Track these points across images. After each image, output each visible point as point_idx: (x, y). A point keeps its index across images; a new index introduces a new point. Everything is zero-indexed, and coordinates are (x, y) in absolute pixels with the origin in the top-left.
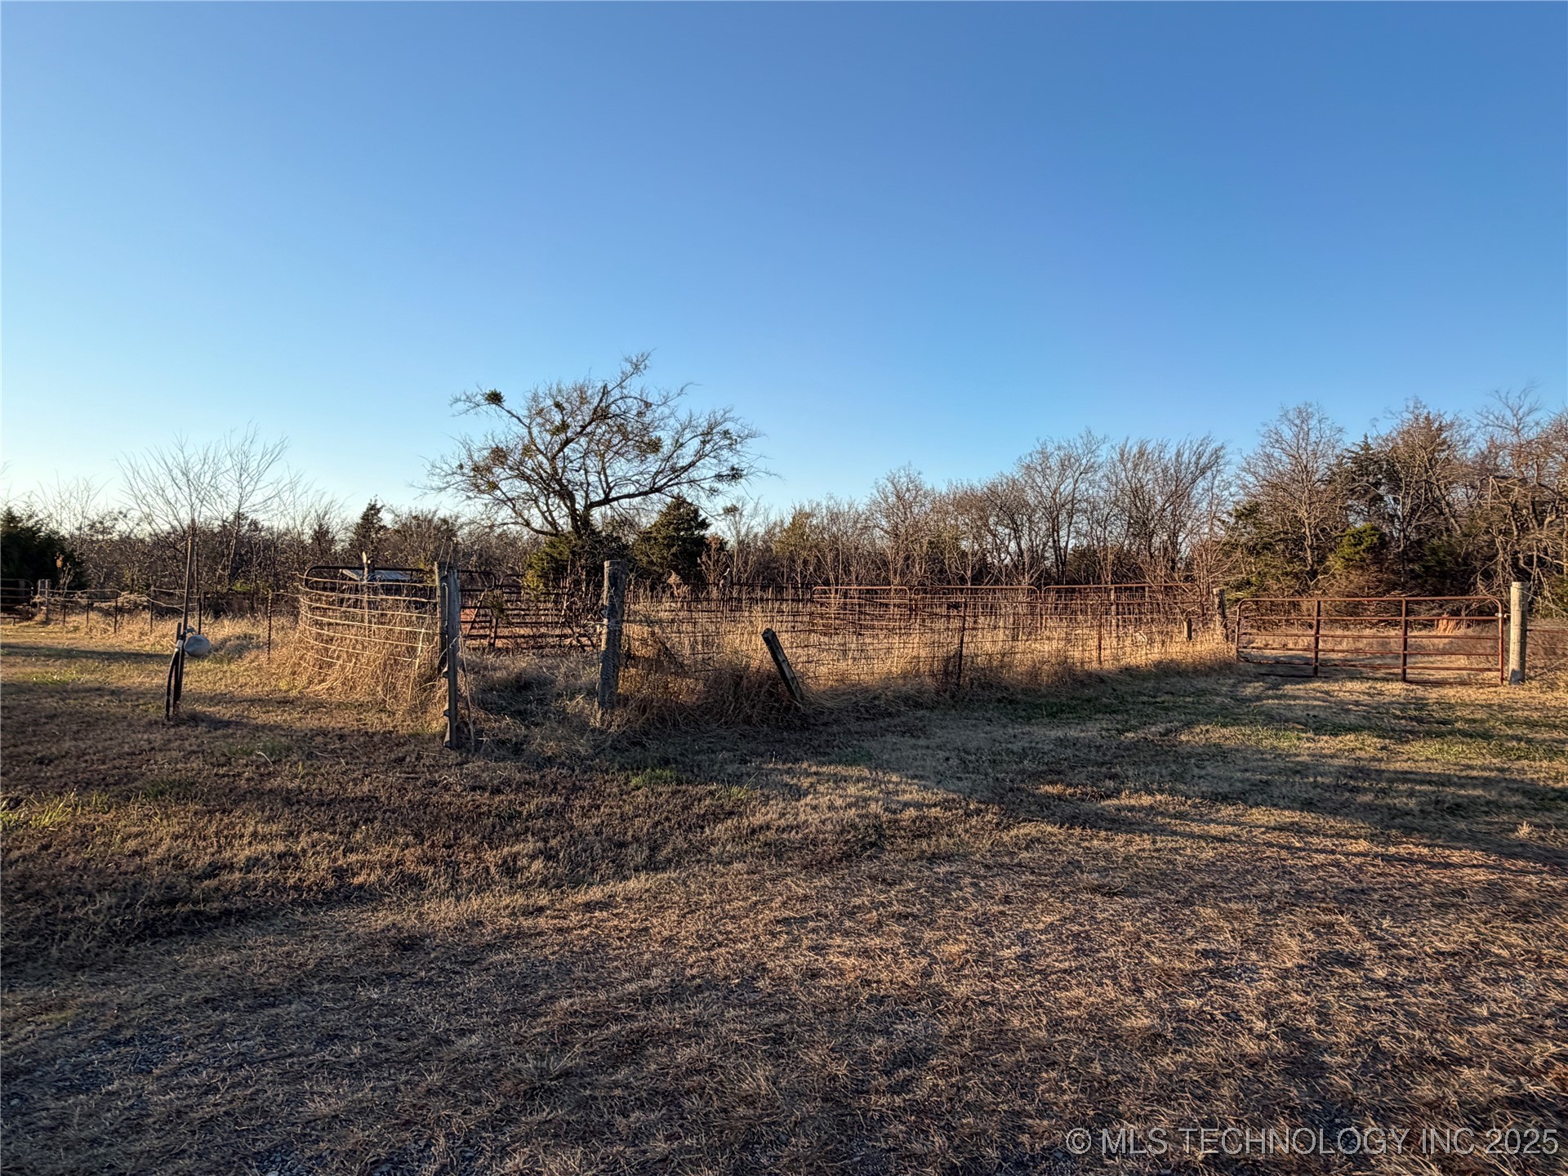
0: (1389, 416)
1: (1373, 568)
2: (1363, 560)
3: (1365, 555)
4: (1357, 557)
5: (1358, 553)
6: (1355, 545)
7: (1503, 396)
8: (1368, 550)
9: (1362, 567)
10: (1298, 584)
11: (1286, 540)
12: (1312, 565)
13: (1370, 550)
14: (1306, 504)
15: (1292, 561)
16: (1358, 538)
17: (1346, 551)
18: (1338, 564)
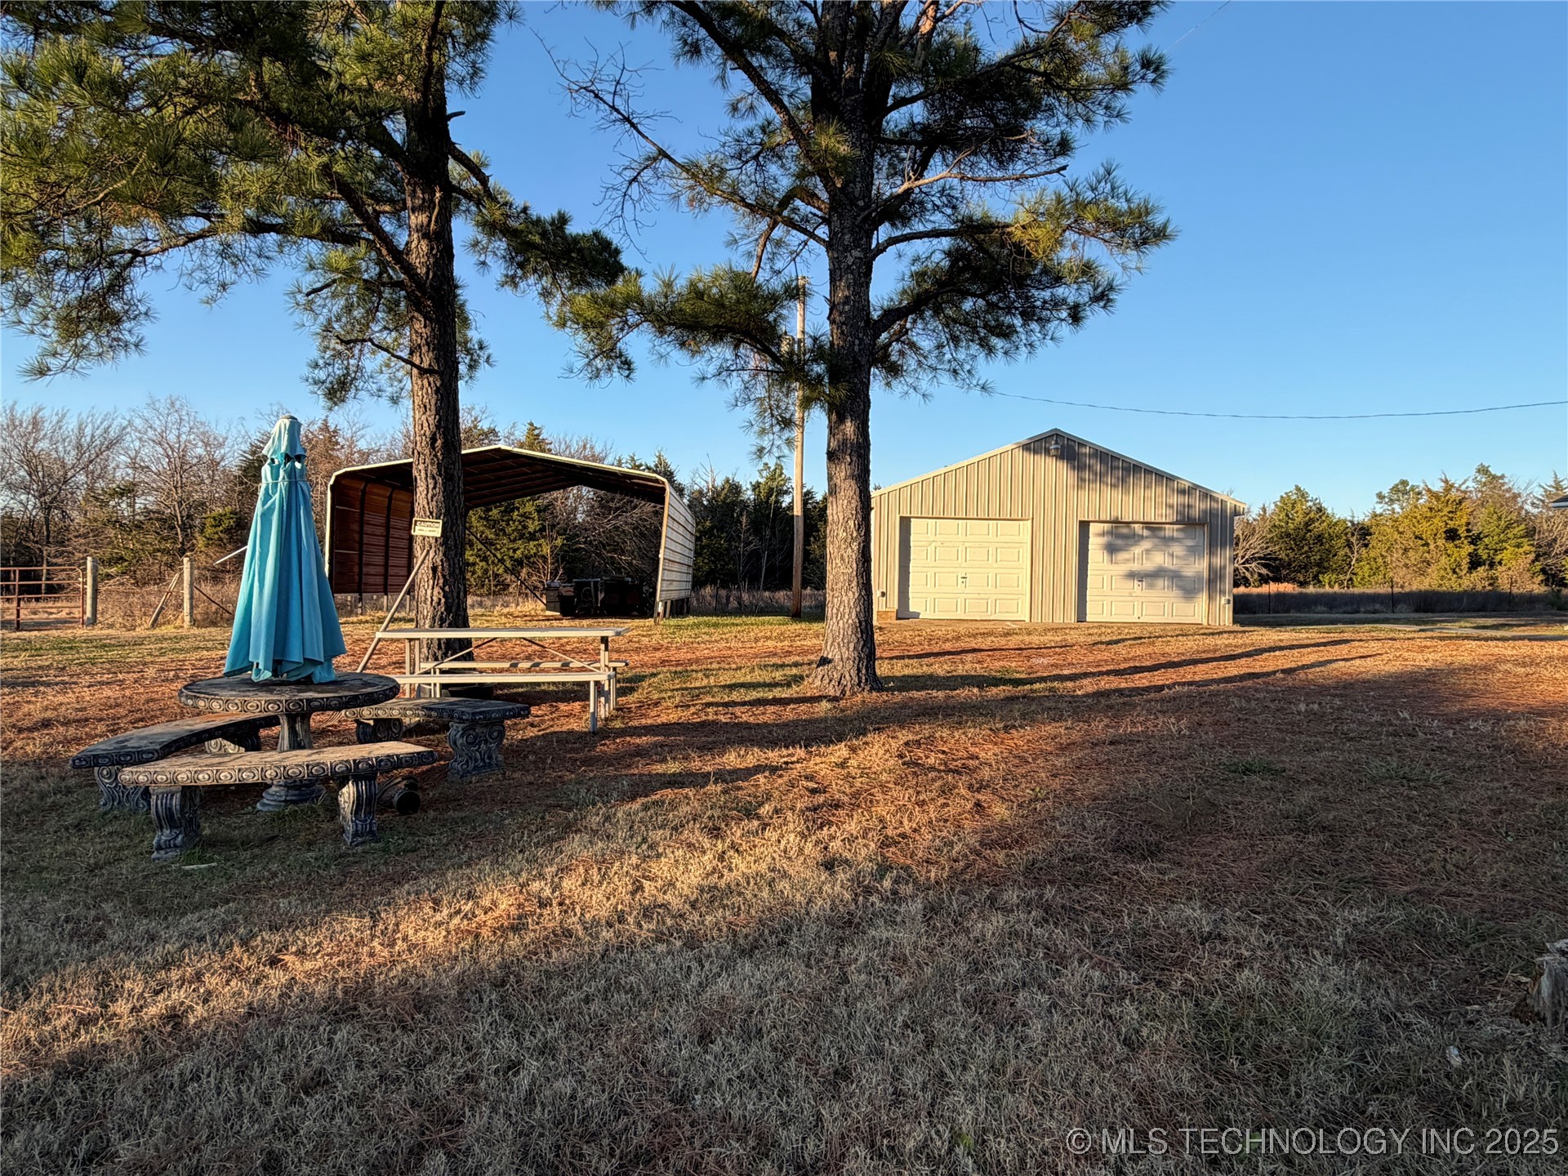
2: (220, 539)
3: (222, 535)
4: (216, 536)
5: (217, 533)
6: (215, 526)
8: (225, 531)
10: (170, 560)
11: (158, 519)
12: (182, 543)
13: (227, 531)
14: (176, 487)
15: (165, 539)
16: (218, 520)
17: (209, 531)
18: (200, 542)
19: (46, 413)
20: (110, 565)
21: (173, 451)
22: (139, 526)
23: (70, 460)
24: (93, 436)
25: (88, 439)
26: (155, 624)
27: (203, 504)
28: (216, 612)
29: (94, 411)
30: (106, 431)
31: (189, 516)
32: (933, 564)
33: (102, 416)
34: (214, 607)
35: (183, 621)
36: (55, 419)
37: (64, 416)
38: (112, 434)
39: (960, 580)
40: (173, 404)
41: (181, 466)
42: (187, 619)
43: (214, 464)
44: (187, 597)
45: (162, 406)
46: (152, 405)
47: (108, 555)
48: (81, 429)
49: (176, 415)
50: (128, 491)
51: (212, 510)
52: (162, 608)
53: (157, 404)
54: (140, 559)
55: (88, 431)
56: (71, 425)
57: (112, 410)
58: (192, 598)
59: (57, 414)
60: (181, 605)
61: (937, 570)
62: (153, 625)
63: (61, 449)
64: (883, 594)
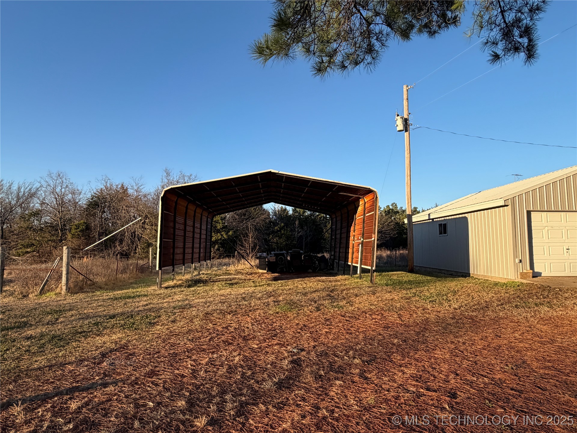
0: (97, 181)
1: (82, 238)
2: (78, 235)
3: (79, 233)
4: (77, 233)
5: (77, 232)
6: (76, 229)
7: (134, 179)
8: (80, 231)
9: (79, 237)
10: (55, 245)
11: (50, 226)
12: (61, 237)
13: (82, 231)
14: (59, 212)
15: (53, 235)
16: (78, 227)
17: (73, 231)
18: (69, 236)
19: (4, 182)
20: (27, 248)
21: (58, 196)
22: (41, 229)
23: (13, 202)
24: (24, 192)
25: (22, 193)
26: (42, 292)
27: (71, 220)
28: (83, 281)
29: (25, 181)
30: (30, 190)
31: (64, 225)
32: (547, 241)
33: (28, 183)
34: (81, 277)
35: (62, 289)
36: (8, 185)
37: (12, 184)
38: (33, 191)
39: (565, 251)
40: (59, 175)
41: (62, 203)
42: (64, 288)
43: (76, 203)
44: (64, 273)
45: (54, 176)
46: (50, 175)
47: (27, 243)
48: (19, 188)
49: (61, 180)
50: (37, 214)
51: (74, 222)
52: (47, 280)
53: (52, 175)
54: (42, 244)
55: (22, 190)
56: (15, 188)
57: (33, 182)
58: (67, 273)
59: (9, 183)
60: (60, 277)
61: (550, 244)
62: (41, 292)
63: (10, 197)
64: (521, 261)
